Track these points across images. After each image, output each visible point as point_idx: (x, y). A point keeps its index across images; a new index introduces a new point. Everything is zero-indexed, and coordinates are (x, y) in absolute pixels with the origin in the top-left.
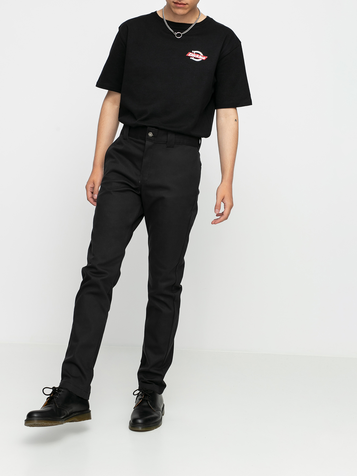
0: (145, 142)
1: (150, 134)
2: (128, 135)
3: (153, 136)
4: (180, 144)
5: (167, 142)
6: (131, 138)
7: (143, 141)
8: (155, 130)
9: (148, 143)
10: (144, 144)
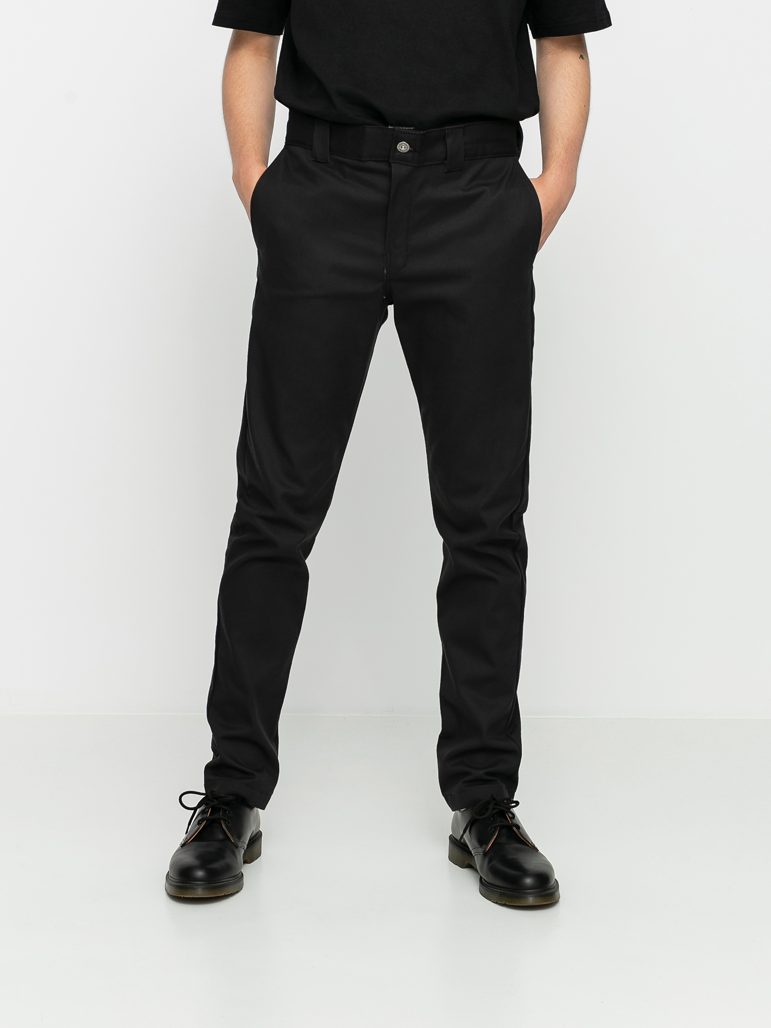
0: (390, 166)
1: (403, 147)
2: (330, 151)
3: (410, 151)
4: (478, 157)
5: (446, 159)
6: (341, 158)
7: (383, 166)
8: (415, 134)
9: (398, 170)
10: (388, 174)
